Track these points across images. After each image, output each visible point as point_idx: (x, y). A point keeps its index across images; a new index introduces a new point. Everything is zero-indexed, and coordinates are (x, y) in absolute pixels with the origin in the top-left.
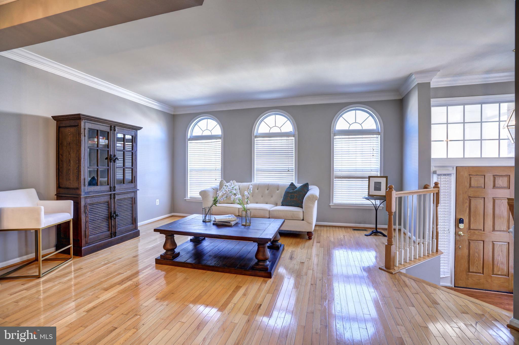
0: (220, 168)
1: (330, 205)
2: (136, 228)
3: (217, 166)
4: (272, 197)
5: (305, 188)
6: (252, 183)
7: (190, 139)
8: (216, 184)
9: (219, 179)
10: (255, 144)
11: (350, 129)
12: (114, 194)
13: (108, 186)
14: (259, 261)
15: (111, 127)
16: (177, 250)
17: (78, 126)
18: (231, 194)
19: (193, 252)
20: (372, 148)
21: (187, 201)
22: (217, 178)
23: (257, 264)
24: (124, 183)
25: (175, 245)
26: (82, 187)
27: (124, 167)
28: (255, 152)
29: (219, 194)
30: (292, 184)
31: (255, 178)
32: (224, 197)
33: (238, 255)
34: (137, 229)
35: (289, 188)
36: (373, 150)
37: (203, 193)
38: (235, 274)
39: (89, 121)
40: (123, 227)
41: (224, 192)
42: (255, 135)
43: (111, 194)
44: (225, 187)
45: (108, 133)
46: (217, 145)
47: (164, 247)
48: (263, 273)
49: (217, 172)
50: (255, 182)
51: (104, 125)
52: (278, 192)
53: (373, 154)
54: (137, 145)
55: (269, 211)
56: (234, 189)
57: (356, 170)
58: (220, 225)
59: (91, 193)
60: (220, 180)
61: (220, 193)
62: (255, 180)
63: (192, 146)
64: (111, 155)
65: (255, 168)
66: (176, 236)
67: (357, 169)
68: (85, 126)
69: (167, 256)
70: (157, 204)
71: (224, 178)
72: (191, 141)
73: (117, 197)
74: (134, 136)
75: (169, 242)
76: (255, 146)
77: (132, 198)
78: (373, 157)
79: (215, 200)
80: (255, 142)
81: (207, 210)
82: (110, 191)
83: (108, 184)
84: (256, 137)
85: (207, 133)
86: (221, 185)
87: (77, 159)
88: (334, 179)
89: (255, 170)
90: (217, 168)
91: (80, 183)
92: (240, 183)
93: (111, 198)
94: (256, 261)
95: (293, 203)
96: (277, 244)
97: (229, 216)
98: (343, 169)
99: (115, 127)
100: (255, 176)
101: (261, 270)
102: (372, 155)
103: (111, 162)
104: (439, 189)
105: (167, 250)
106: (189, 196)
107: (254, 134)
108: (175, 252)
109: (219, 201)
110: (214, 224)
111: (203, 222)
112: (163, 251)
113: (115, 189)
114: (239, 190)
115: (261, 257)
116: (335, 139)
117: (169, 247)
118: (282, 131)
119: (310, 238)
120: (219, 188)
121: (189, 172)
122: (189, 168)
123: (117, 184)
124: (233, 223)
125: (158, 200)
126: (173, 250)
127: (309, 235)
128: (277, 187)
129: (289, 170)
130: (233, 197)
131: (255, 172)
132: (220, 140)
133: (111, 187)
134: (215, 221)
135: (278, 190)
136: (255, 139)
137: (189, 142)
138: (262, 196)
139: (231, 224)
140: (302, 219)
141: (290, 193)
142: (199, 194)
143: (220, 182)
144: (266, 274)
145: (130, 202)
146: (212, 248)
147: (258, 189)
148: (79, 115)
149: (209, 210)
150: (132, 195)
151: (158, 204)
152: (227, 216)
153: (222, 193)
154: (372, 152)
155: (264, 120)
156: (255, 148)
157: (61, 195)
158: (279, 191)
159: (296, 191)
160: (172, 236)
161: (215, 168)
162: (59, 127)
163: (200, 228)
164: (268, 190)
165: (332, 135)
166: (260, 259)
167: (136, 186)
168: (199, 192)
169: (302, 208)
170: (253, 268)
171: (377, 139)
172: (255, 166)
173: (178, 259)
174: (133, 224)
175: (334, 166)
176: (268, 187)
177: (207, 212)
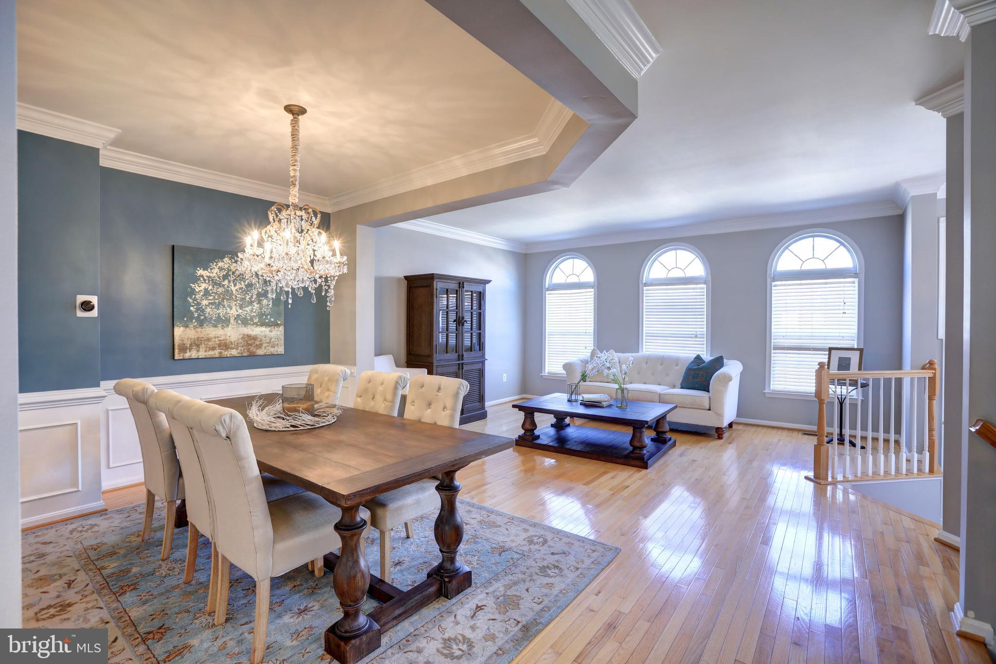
0: (593, 331)
1: (764, 391)
2: (483, 407)
3: (587, 328)
4: (667, 375)
5: (718, 363)
6: (640, 354)
7: (548, 289)
8: (586, 354)
9: (591, 346)
10: (645, 295)
11: (802, 269)
12: (462, 363)
13: (457, 354)
14: (635, 448)
15: (459, 283)
16: (536, 432)
17: (430, 286)
18: (604, 368)
19: (555, 436)
20: (842, 300)
21: (544, 377)
22: (587, 345)
23: (632, 452)
24: (471, 351)
25: (534, 426)
26: (434, 355)
27: (472, 332)
28: (644, 307)
29: (588, 367)
30: (698, 358)
31: (644, 347)
32: (594, 371)
33: (611, 443)
34: (484, 409)
35: (692, 362)
36: (845, 303)
37: (567, 367)
38: (604, 461)
39: (440, 280)
40: (470, 405)
41: (595, 365)
42: (644, 282)
43: (459, 363)
44: (596, 358)
45: (457, 291)
46: (589, 295)
47: (523, 426)
48: (638, 463)
49: (587, 336)
50: (644, 352)
51: (454, 282)
52: (677, 368)
53: (844, 311)
54: (485, 302)
55: (658, 394)
56: (608, 361)
57: (812, 337)
58: (587, 405)
59: (441, 361)
60: (593, 348)
61: (590, 366)
62: (644, 350)
63: (552, 300)
64: (459, 316)
65: (644, 332)
66: (536, 415)
67: (814, 334)
68: (438, 285)
69: (527, 437)
70: (504, 381)
71: (597, 345)
72: (550, 292)
73: (465, 368)
74: (482, 292)
75: (528, 421)
76: (645, 298)
77: (480, 370)
78: (844, 315)
79: (583, 375)
80: (645, 292)
81: (574, 387)
82: (459, 360)
83: (456, 352)
84: (646, 285)
85: (573, 279)
86: (593, 354)
87: (429, 322)
88: (772, 351)
89: (644, 335)
90: (587, 331)
91: (433, 350)
92: (620, 354)
93: (459, 369)
94: (631, 448)
95: (697, 385)
96: (664, 436)
97: (601, 396)
98: (788, 334)
99: (463, 283)
100: (644, 344)
101: (635, 459)
102: (842, 311)
103: (459, 326)
104: (934, 371)
105: (526, 430)
106: (547, 371)
107: (642, 281)
108: (534, 434)
109: (588, 376)
110: (581, 404)
111: (569, 401)
112: (522, 432)
113: (463, 358)
114: (618, 363)
115: (637, 444)
116: (775, 286)
117: (528, 426)
118: (688, 275)
119: (720, 437)
120: (589, 359)
121: (547, 336)
122: (547, 331)
123: (465, 351)
124: (605, 404)
125: (505, 375)
126: (532, 430)
127: (719, 433)
128: (676, 361)
129: (696, 336)
130: (606, 371)
131: (644, 337)
132: (593, 290)
133: (459, 355)
134: (583, 401)
135: (677, 365)
136: (645, 288)
137: (547, 292)
138: (653, 374)
139: (603, 405)
140: (708, 408)
141: (693, 370)
142: (562, 369)
143: (591, 351)
144: (642, 464)
145: (477, 375)
146: (578, 435)
147: (647, 364)
148: (433, 274)
149: (575, 388)
150: (479, 366)
151: (506, 380)
152: (599, 395)
153: (592, 365)
154: (842, 308)
155: (658, 259)
156: (645, 301)
157: (411, 363)
158: (679, 366)
159: (703, 368)
160: (532, 414)
161: (585, 331)
162: (410, 287)
163: (565, 407)
164: (662, 364)
165: (769, 280)
166: (637, 446)
167: (483, 355)
168: (562, 366)
169: (709, 392)
170: (627, 457)
171: (853, 285)
172: (644, 328)
173: (539, 441)
174: (480, 402)
175: (773, 330)
176: (662, 360)
177: (573, 390)
